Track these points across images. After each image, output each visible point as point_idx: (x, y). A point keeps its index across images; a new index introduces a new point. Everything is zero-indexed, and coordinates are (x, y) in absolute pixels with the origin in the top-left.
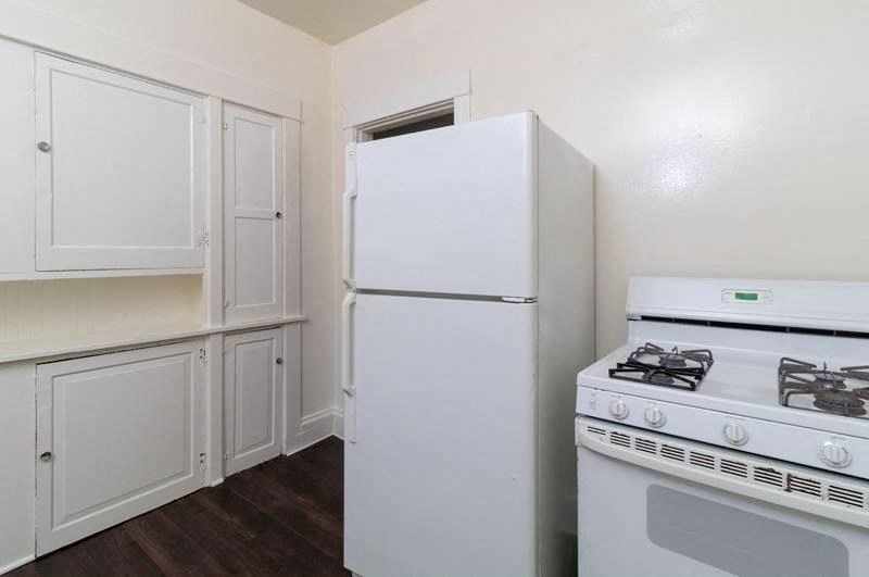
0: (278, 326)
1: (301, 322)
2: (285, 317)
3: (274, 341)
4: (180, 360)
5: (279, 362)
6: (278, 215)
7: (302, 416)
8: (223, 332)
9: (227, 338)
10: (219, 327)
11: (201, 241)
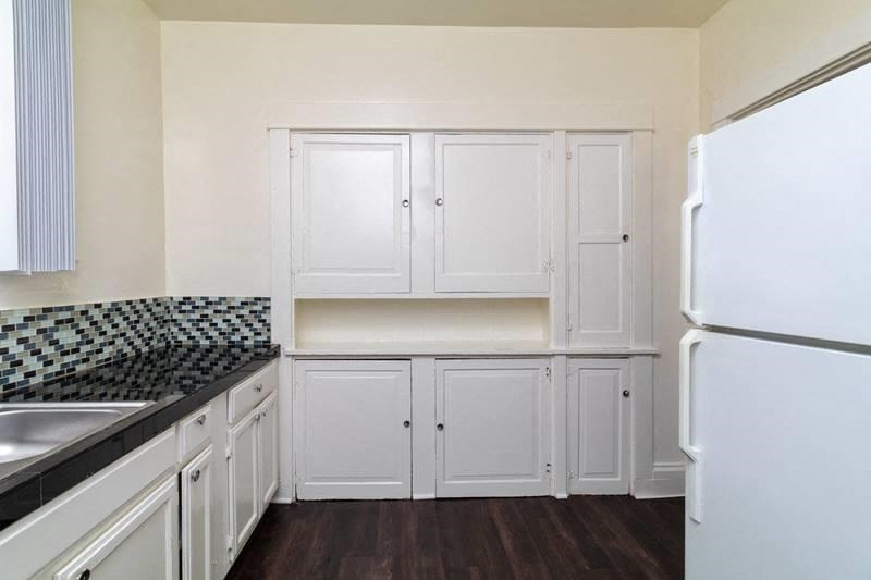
0: (626, 356)
1: (655, 355)
2: (633, 348)
3: (621, 371)
4: (530, 374)
5: (626, 394)
6: (625, 238)
7: (653, 461)
8: (567, 355)
9: (571, 360)
10: (563, 349)
11: (548, 267)
